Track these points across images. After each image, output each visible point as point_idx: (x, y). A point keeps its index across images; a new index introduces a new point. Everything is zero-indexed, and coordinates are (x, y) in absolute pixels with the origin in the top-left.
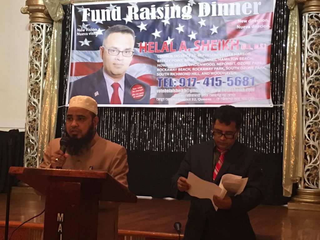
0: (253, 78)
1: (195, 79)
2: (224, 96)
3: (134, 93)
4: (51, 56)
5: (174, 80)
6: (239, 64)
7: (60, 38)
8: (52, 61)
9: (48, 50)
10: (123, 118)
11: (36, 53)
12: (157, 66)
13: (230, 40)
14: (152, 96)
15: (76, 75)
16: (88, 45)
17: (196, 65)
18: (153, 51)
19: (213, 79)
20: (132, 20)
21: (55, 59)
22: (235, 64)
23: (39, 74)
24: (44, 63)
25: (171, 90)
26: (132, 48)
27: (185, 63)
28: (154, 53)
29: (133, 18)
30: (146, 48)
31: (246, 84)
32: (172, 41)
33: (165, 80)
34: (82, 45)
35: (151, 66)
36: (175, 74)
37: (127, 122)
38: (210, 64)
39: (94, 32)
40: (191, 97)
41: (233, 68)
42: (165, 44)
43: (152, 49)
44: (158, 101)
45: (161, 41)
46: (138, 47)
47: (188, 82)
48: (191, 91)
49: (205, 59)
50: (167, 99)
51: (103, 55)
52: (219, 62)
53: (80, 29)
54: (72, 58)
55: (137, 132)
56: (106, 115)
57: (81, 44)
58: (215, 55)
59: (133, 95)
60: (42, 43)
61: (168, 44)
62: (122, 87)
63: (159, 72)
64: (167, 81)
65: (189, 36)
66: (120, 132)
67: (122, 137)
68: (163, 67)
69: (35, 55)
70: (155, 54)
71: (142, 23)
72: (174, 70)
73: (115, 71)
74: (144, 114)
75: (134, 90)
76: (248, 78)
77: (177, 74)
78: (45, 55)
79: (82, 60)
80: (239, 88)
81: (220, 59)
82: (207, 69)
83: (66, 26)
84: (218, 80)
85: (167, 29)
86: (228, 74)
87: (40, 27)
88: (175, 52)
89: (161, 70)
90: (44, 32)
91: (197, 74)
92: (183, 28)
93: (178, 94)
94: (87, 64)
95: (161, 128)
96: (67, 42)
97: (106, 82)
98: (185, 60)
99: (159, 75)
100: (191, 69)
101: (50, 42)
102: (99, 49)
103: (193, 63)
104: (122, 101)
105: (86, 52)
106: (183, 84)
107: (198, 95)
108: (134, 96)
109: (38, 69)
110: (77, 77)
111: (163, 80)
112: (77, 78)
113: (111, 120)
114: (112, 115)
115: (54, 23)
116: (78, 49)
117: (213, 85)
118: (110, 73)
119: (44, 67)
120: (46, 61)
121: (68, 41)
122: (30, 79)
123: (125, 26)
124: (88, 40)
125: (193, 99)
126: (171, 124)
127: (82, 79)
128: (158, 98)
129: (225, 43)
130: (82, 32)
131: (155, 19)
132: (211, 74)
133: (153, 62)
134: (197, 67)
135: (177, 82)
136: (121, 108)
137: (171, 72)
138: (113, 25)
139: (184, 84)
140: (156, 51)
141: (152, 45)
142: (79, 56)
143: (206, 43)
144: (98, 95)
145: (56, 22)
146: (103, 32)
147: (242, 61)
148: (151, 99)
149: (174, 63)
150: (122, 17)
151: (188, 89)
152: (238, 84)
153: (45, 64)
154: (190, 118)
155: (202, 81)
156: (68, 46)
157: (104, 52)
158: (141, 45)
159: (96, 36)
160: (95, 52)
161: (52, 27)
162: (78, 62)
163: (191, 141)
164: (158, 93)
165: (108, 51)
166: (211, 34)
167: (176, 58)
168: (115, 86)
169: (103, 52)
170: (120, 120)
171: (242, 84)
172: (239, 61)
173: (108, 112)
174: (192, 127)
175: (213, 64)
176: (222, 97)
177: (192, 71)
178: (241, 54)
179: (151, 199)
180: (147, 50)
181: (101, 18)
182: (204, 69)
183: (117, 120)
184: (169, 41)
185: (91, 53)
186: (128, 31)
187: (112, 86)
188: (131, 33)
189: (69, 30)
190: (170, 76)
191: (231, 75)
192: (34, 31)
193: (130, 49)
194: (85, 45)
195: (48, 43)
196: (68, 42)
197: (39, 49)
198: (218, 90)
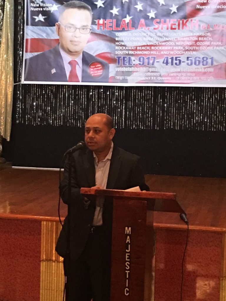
0: (212, 58)
1: (154, 58)
2: (184, 75)
5: (133, 58)
6: (198, 43)
7: (12, 12)
10: (81, 95)
12: (115, 44)
13: (190, 19)
14: (111, 74)
15: (31, 52)
16: (43, 20)
17: (155, 44)
18: (111, 29)
19: (172, 58)
22: (195, 43)
25: (131, 68)
26: (89, 25)
27: (144, 41)
28: (113, 31)
31: (205, 64)
32: (131, 19)
33: (124, 58)
34: (37, 20)
35: (109, 43)
36: (134, 53)
37: (85, 100)
38: (170, 44)
39: (49, 8)
40: (151, 76)
41: (192, 48)
42: (124, 22)
43: (110, 27)
44: (117, 79)
45: (120, 18)
46: (96, 25)
47: (147, 61)
48: (151, 70)
49: (164, 38)
50: (126, 78)
52: (178, 41)
53: (34, 4)
54: (27, 34)
55: (96, 110)
56: (64, 93)
57: (35, 19)
58: (174, 34)
59: (92, 72)
61: (126, 22)
62: (79, 64)
63: (117, 50)
64: (126, 59)
65: (148, 14)
66: (78, 110)
67: (80, 114)
68: (121, 45)
72: (133, 48)
73: (72, 48)
74: (103, 92)
75: (92, 68)
76: (207, 59)
77: (136, 53)
79: (37, 36)
80: (198, 68)
81: (179, 38)
82: (166, 48)
84: (178, 59)
85: (126, 7)
86: (187, 53)
88: (134, 31)
89: (119, 48)
91: (156, 53)
92: (142, 6)
93: (138, 72)
94: (42, 40)
95: (120, 106)
96: (19, 16)
97: (63, 59)
98: (144, 39)
99: (118, 54)
100: (151, 48)
102: (54, 25)
103: (152, 42)
104: (80, 79)
105: (41, 28)
106: (142, 62)
107: (158, 74)
108: (92, 74)
110: (33, 53)
111: (122, 58)
113: (69, 97)
114: (70, 93)
116: (33, 25)
117: (172, 64)
121: (21, 15)
123: (82, 2)
124: (43, 15)
125: (152, 78)
126: (130, 102)
127: (38, 56)
128: (117, 77)
129: (184, 23)
130: (36, 7)
132: (171, 53)
133: (113, 40)
134: (156, 46)
135: (136, 61)
136: (78, 85)
137: (130, 50)
138: (69, 1)
139: (143, 64)
140: (115, 29)
141: (110, 23)
142: (33, 32)
143: (165, 22)
144: (55, 72)
146: (58, 7)
147: (201, 41)
148: (111, 77)
149: (133, 41)
151: (148, 68)
152: (197, 64)
154: (149, 96)
155: (162, 60)
156: (21, 21)
158: (98, 22)
159: (52, 12)
160: (51, 28)
162: (33, 38)
163: (150, 119)
164: (117, 72)
165: (64, 28)
166: (170, 13)
167: (135, 36)
168: (73, 64)
169: (59, 28)
170: (78, 97)
171: (201, 64)
172: (198, 41)
173: (66, 90)
174: (151, 105)
175: (173, 44)
176: (182, 76)
177: (151, 50)
178: (200, 34)
180: (105, 27)
182: (163, 48)
183: (75, 98)
184: (128, 19)
185: (46, 29)
186: (85, 8)
187: (70, 63)
188: (88, 9)
189: (22, 4)
190: (128, 54)
191: (190, 55)
193: (87, 26)
194: (40, 21)
196: (21, 17)
198: (178, 69)
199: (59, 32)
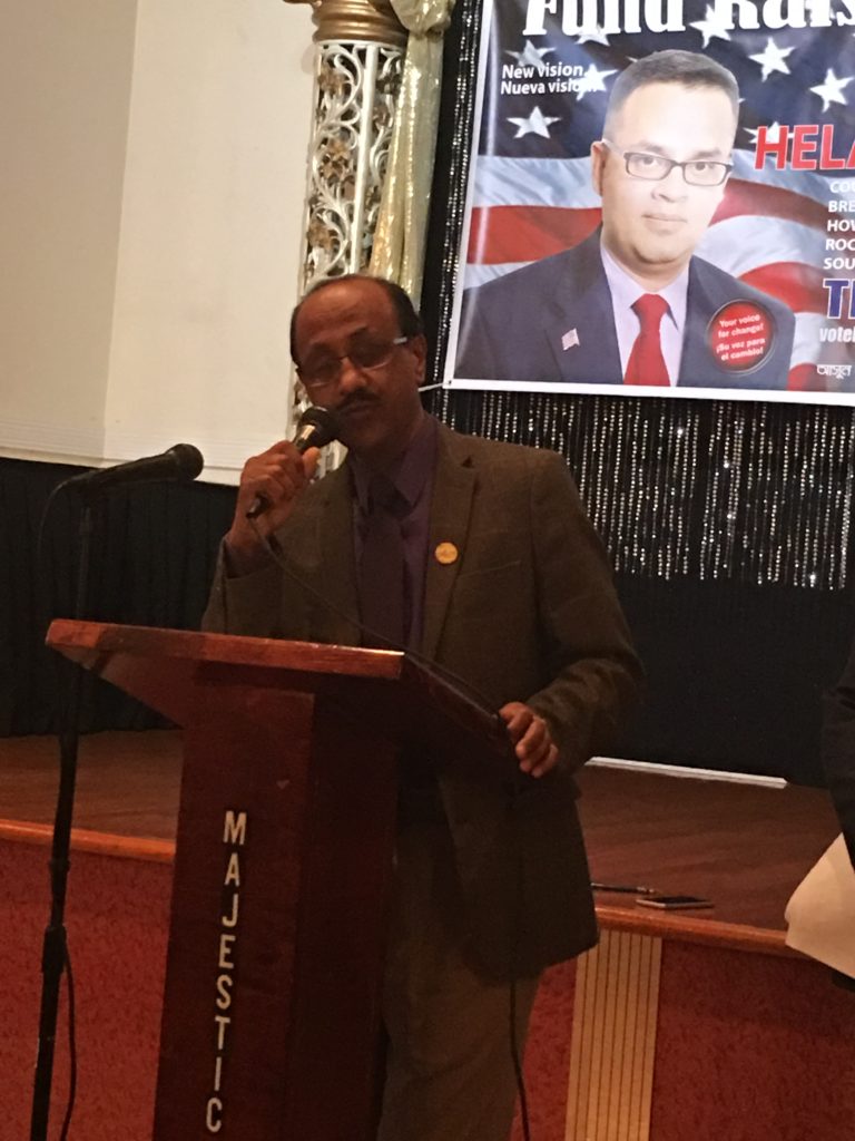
3: (728, 341)
4: (393, 180)
7: (432, 106)
8: (395, 198)
9: (382, 152)
10: (674, 443)
11: (336, 165)
12: (826, 227)
14: (801, 356)
15: (488, 260)
16: (545, 133)
18: (811, 165)
20: (729, 31)
21: (407, 191)
23: (341, 251)
24: (367, 208)
26: (723, 151)
28: (818, 171)
29: (736, 20)
30: (784, 150)
34: (520, 134)
35: (801, 227)
37: (690, 462)
39: (571, 81)
43: (807, 156)
44: (824, 376)
45: (851, 119)
46: (752, 147)
51: (601, 176)
53: (515, 68)
54: (478, 187)
55: (733, 506)
56: (607, 430)
57: (516, 128)
59: (722, 347)
60: (357, 126)
62: (674, 313)
63: (832, 254)
66: (661, 504)
67: (668, 523)
68: (850, 234)
69: (328, 175)
70: (818, 178)
71: (771, 41)
73: (651, 245)
74: (766, 430)
75: (725, 329)
78: (369, 173)
79: (517, 197)
83: (460, 52)
87: (354, 57)
89: (841, 244)
90: (366, 77)
94: (537, 215)
95: (834, 493)
96: (459, 121)
97: (612, 289)
99: (832, 268)
101: (391, 120)
104: (673, 372)
105: (533, 165)
108: (724, 352)
109: (337, 230)
110: (496, 267)
111: (850, 286)
112: (495, 272)
113: (627, 448)
114: (632, 432)
115: (411, 42)
116: (502, 151)
118: (631, 255)
119: (366, 222)
120: (373, 197)
121: (465, 116)
122: (306, 271)
123: (702, 56)
124: (545, 113)
127: (514, 276)
128: (822, 366)
130: (523, 81)
131: (829, 24)
133: (811, 212)
136: (668, 400)
138: (650, 53)
140: (827, 163)
141: (809, 138)
142: (505, 180)
144: (576, 346)
145: (418, 38)
146: (608, 80)
148: (798, 368)
150: (687, 18)
153: (370, 210)
156: (463, 137)
157: (608, 163)
158: (763, 135)
159: (579, 97)
160: (571, 164)
161: (402, 58)
162: (502, 203)
164: (826, 344)
165: (624, 161)
168: (650, 310)
169: (603, 165)
170: (664, 452)
173: (617, 419)
179: (782, 787)
180: (789, 159)
181: (601, 20)
183: (651, 453)
185: (556, 167)
186: (710, 78)
187: (636, 308)
188: (724, 84)
189: (468, 71)
192: (330, 73)
193: (717, 152)
194: (532, 136)
195: (386, 124)
196: (464, 121)
197: (345, 150)
199: (605, 181)
